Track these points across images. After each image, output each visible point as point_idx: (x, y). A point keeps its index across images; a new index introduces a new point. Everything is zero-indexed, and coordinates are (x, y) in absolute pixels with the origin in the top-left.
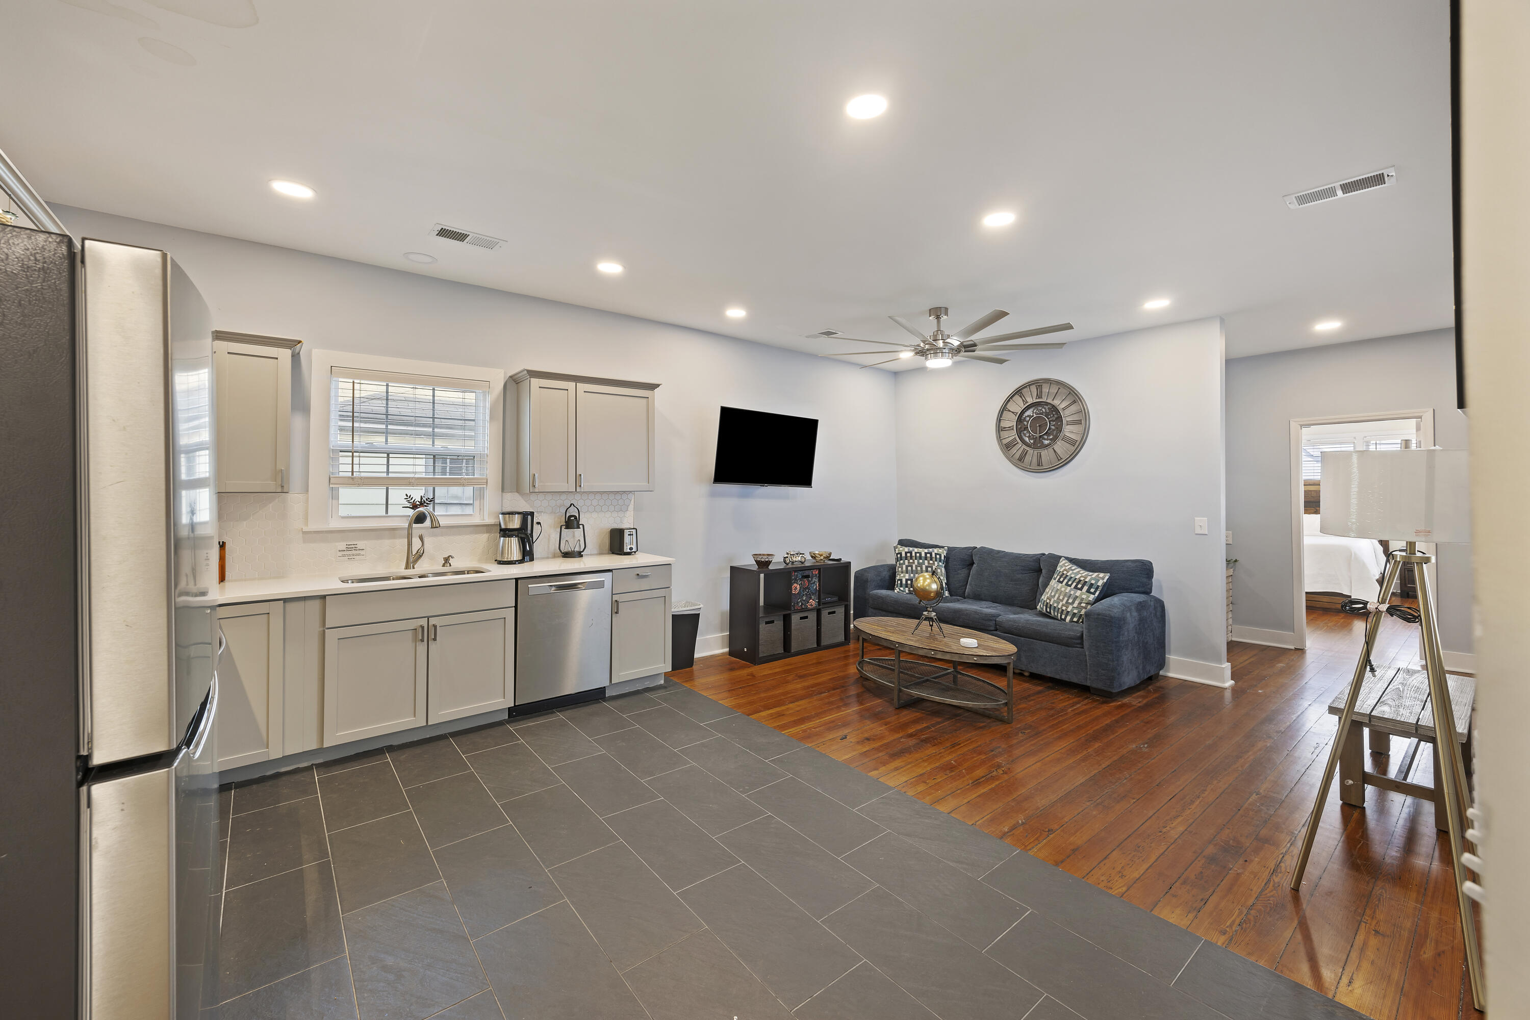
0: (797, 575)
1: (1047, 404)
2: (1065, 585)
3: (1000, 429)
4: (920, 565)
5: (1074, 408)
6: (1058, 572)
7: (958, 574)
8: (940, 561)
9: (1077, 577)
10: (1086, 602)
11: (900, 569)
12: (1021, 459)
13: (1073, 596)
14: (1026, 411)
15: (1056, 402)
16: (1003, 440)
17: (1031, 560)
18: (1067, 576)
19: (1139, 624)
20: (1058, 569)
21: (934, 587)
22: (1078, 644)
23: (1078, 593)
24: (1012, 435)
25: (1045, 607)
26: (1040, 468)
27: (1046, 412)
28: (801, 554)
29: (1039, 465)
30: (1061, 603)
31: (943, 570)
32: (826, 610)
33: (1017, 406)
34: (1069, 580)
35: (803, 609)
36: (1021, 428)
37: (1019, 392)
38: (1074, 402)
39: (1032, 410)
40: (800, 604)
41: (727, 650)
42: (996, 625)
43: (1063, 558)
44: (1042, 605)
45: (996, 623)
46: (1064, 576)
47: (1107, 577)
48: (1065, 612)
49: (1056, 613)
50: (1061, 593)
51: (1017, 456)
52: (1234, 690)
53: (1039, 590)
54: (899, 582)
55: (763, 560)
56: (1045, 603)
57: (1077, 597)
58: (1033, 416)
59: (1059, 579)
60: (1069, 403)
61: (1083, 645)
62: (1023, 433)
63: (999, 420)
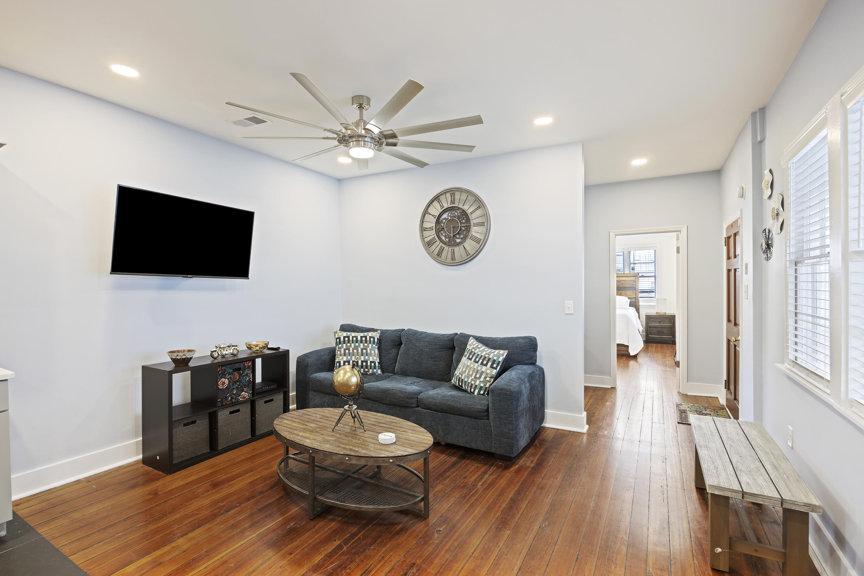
0: (225, 370)
1: (459, 208)
2: (474, 361)
3: (423, 229)
4: (356, 348)
5: (479, 212)
6: (468, 350)
7: (389, 354)
8: (374, 343)
9: (483, 354)
10: (490, 376)
11: (339, 352)
12: (439, 254)
13: (480, 372)
14: (442, 215)
15: (465, 208)
16: (425, 239)
17: (447, 339)
18: (475, 353)
19: (530, 393)
20: (468, 347)
21: (354, 380)
22: (485, 416)
23: (484, 368)
24: (431, 235)
25: (457, 381)
26: (454, 262)
27: (458, 216)
28: (233, 346)
29: (452, 260)
30: (470, 378)
31: (377, 351)
32: (263, 399)
33: (436, 210)
34: (476, 357)
35: (233, 403)
36: (439, 228)
37: (437, 198)
38: (479, 207)
39: (447, 213)
40: (230, 398)
41: (140, 457)
42: (418, 402)
43: (471, 338)
44: (455, 380)
45: (417, 400)
46: (473, 353)
47: (506, 354)
48: (474, 386)
49: (467, 387)
50: (470, 369)
51: (436, 252)
52: (589, 433)
53: (453, 364)
54: (338, 364)
55: (178, 357)
56: (458, 378)
57: (483, 372)
58: (448, 219)
59: (469, 356)
60: (475, 208)
61: (489, 416)
62: (441, 233)
63: (422, 222)
